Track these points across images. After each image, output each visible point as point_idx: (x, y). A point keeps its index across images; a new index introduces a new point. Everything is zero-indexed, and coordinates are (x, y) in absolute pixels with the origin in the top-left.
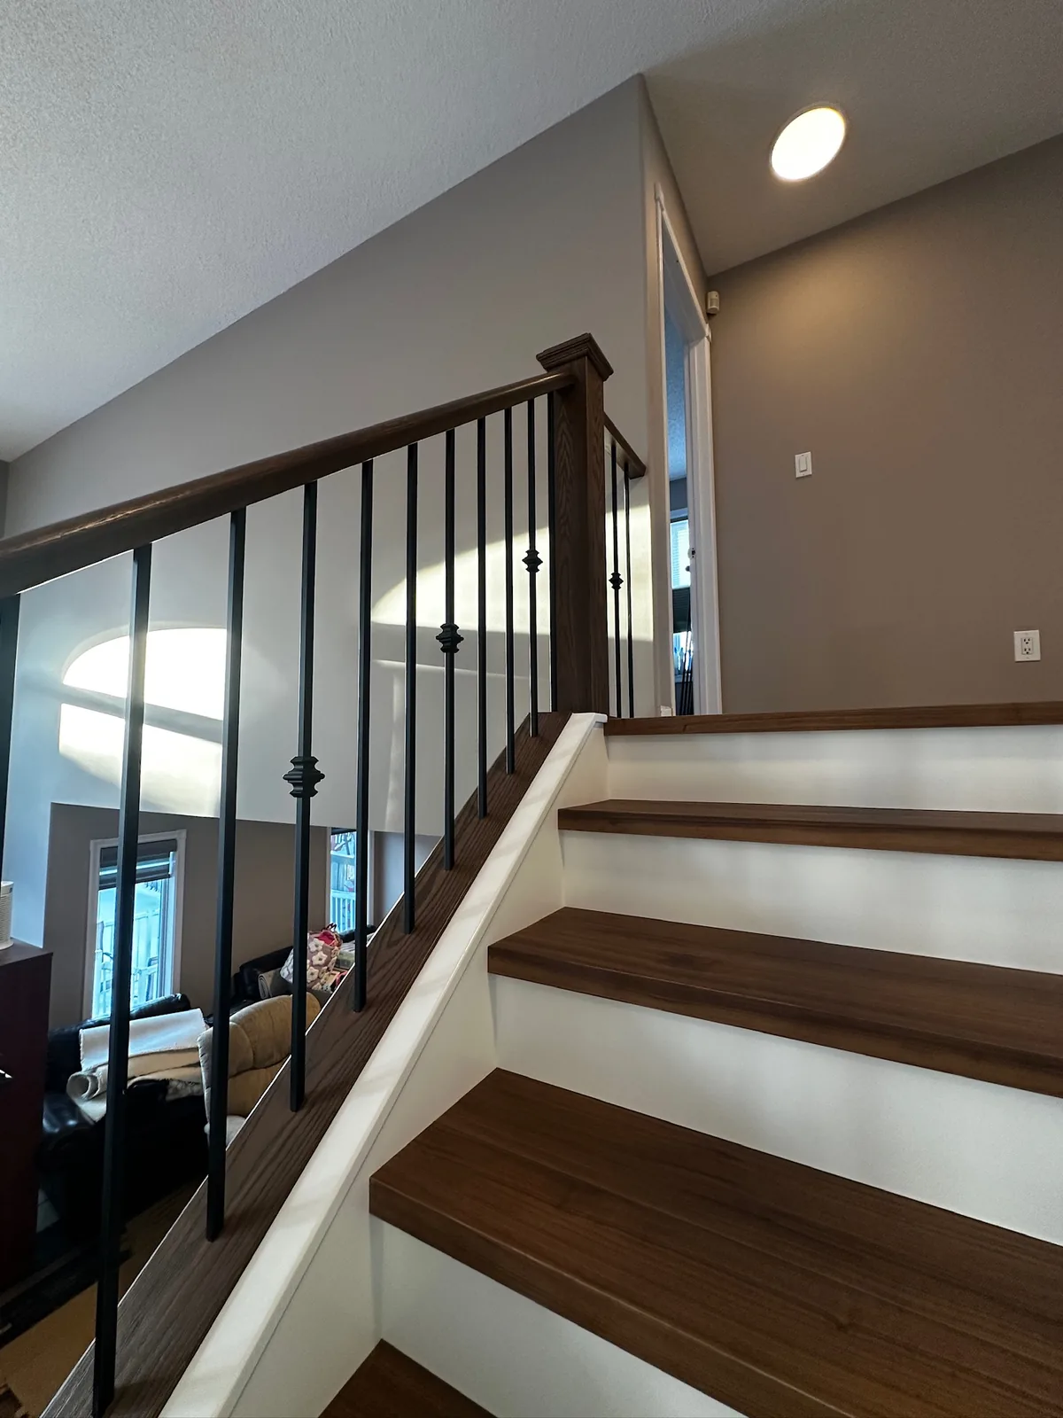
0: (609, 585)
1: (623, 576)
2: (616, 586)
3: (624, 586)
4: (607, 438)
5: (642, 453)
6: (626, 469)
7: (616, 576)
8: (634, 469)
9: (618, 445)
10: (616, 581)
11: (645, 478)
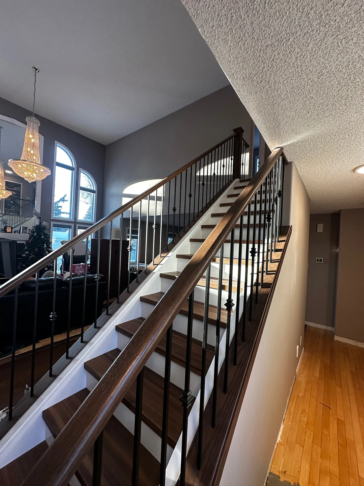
0: (242, 165)
1: (244, 164)
2: (243, 165)
3: (244, 165)
4: (243, 141)
5: (249, 143)
6: (246, 146)
7: (243, 163)
8: (247, 146)
9: (244, 143)
10: (243, 164)
11: (249, 148)
